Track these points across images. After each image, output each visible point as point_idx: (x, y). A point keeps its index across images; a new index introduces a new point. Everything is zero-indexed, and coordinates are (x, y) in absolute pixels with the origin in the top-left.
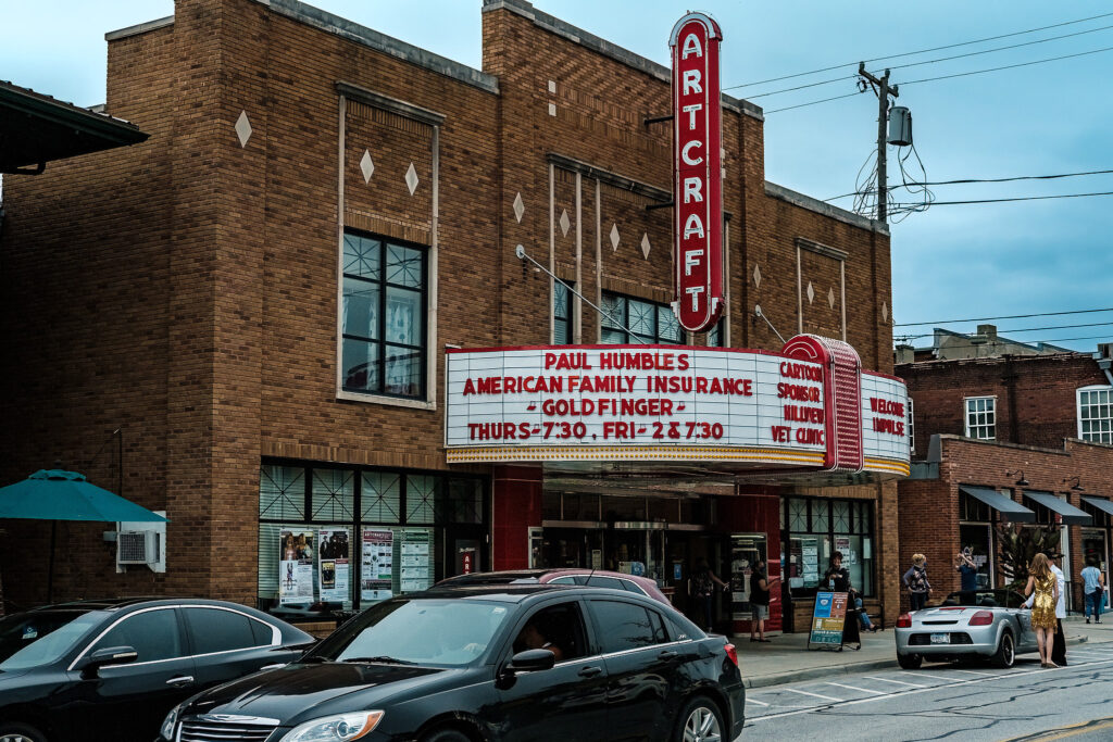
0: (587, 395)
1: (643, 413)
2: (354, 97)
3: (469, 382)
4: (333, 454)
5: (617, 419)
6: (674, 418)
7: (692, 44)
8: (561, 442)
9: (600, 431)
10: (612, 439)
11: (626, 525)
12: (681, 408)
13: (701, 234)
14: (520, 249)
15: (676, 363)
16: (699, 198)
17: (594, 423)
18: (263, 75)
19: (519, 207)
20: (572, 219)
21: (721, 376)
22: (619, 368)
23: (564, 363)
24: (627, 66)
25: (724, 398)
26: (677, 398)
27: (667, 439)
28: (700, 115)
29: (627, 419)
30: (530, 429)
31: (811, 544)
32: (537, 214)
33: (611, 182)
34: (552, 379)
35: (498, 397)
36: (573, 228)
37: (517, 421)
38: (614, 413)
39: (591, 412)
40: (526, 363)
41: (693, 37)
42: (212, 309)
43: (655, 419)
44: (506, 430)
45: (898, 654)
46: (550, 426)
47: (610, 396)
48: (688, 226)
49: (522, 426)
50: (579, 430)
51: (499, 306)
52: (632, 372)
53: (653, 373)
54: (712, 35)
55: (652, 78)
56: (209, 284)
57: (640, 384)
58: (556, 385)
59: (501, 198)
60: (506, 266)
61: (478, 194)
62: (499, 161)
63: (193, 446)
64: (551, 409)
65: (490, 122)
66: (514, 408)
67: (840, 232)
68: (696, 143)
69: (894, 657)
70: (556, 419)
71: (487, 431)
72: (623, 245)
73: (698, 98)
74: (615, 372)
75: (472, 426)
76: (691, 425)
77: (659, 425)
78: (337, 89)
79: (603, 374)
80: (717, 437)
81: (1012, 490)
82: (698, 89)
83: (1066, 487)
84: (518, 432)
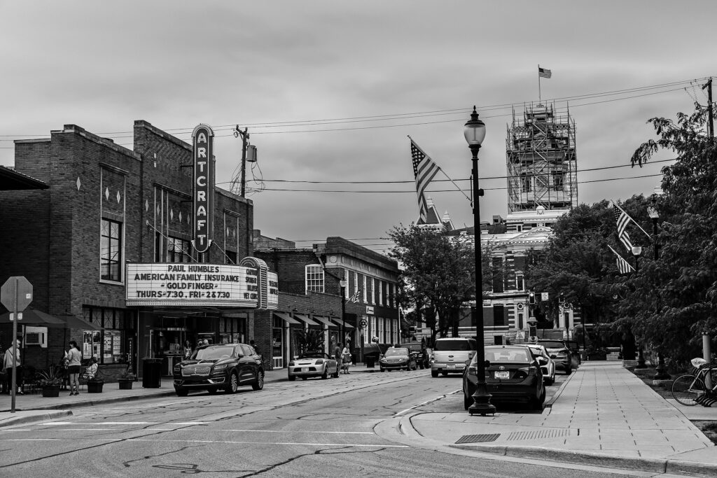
0: (184, 281)
1: (203, 288)
2: (105, 168)
3: (137, 275)
4: (98, 303)
5: (194, 290)
6: (214, 290)
7: (202, 137)
8: (174, 298)
9: (188, 295)
10: (192, 298)
11: (172, 329)
12: (216, 286)
13: (205, 214)
14: (147, 222)
15: (215, 270)
16: (204, 199)
17: (186, 292)
18: (83, 163)
19: (147, 205)
20: (160, 208)
21: (229, 274)
22: (195, 271)
23: (175, 269)
24: (176, 144)
25: (230, 283)
26: (215, 283)
27: (211, 298)
28: (205, 166)
29: (198, 290)
30: (162, 294)
31: (226, 337)
32: (151, 206)
33: (171, 192)
34: (171, 275)
35: (150, 281)
36: (160, 212)
37: (157, 290)
38: (193, 288)
39: (185, 288)
40: (161, 268)
41: (202, 134)
42: (70, 251)
43: (208, 290)
44: (153, 294)
45: (289, 376)
46: (170, 292)
47: (192, 282)
48: (199, 210)
49: (159, 292)
50: (181, 294)
51: (141, 245)
52: (199, 273)
53: (207, 273)
54: (211, 135)
55: (183, 148)
56: (69, 242)
57: (203, 278)
58: (172, 277)
59: (142, 202)
60: (144, 228)
61: (135, 201)
62: (141, 187)
63: (61, 300)
64: (170, 286)
65: (138, 172)
66: (156, 286)
67: (237, 205)
68: (203, 177)
69: (287, 377)
70: (172, 290)
71: (144, 294)
72: (174, 217)
73: (204, 159)
74: (193, 273)
75: (138, 292)
76: (219, 293)
77: (209, 293)
78: (100, 165)
79: (190, 273)
80: (228, 297)
81: (290, 314)
82: (204, 156)
83: (308, 312)
84: (157, 295)
